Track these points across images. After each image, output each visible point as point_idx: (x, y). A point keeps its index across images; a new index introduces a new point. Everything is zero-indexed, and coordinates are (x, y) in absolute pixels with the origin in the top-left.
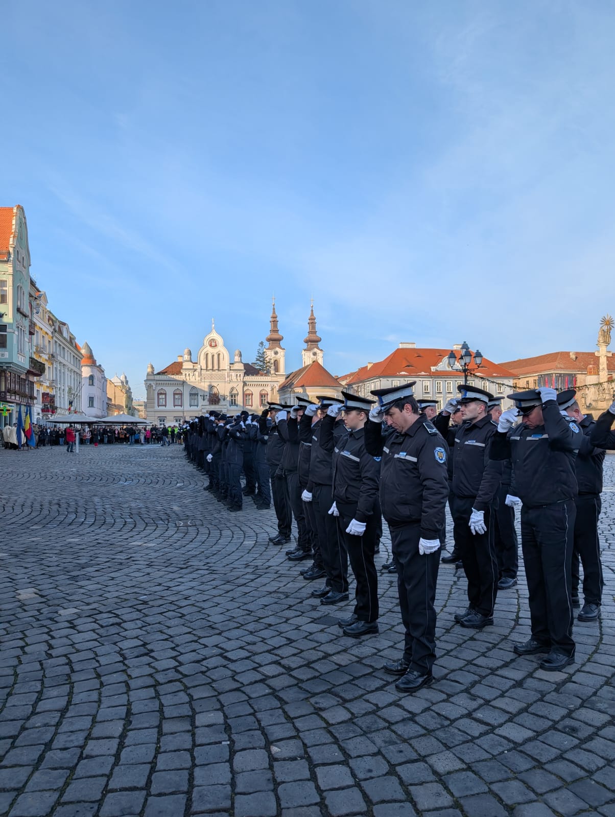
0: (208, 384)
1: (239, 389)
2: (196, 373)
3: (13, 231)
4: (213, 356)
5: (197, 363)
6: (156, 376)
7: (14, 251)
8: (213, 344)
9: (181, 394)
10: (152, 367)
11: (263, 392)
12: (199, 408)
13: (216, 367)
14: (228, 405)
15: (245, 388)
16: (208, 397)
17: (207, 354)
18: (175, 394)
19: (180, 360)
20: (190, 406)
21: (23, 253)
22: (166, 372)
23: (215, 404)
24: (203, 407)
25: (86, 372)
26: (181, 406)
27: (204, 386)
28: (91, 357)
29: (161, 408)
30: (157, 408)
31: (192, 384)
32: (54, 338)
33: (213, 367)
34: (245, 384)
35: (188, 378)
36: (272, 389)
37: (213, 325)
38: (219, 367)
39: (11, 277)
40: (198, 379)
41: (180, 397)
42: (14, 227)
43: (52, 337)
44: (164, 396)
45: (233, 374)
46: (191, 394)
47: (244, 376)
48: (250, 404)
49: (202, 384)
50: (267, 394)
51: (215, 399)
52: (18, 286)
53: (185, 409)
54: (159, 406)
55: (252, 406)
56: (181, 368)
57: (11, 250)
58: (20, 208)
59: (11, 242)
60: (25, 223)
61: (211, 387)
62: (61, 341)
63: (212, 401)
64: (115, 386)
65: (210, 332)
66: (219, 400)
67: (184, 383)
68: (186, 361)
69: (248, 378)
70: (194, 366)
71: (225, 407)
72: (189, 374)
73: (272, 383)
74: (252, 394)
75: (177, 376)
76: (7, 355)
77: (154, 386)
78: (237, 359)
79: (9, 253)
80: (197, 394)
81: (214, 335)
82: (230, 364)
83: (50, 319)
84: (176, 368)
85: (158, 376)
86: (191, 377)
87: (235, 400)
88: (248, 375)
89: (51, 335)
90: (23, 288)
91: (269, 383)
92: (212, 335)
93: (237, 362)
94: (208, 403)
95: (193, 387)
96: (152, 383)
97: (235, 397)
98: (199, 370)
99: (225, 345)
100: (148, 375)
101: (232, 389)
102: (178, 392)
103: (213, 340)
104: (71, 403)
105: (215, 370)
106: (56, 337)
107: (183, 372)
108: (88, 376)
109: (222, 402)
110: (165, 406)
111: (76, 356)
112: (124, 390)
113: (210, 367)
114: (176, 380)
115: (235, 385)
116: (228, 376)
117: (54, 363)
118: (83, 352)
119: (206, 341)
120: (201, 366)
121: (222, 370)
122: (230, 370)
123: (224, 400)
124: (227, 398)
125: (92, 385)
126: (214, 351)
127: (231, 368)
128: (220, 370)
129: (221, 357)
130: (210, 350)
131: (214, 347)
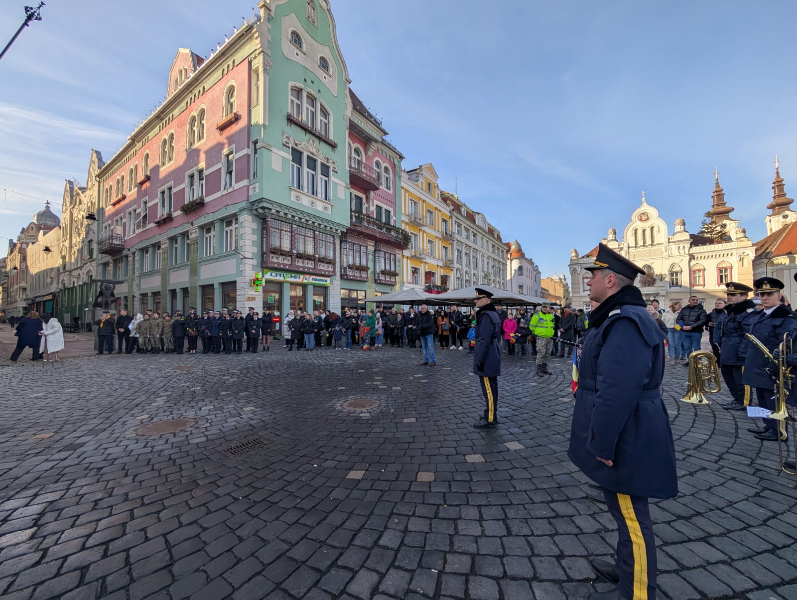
1: (683, 264)
4: (644, 231)
5: (624, 242)
6: (580, 260)
8: (644, 218)
10: (576, 251)
11: (724, 265)
13: (649, 242)
14: (667, 286)
15: (693, 262)
17: (636, 230)
22: (590, 256)
23: (649, 285)
25: (515, 264)
28: (519, 250)
30: (582, 293)
33: (644, 242)
34: (692, 257)
36: (741, 259)
37: (644, 198)
38: (652, 241)
45: (674, 247)
47: (691, 247)
48: (702, 283)
50: (731, 268)
54: (584, 291)
55: (704, 285)
63: (645, 283)
65: (640, 204)
66: (654, 280)
68: (611, 240)
69: (695, 250)
70: (619, 245)
71: (663, 288)
73: (741, 251)
74: (704, 270)
77: (579, 271)
78: (678, 228)
81: (645, 208)
82: (669, 235)
85: (583, 259)
87: (677, 279)
88: (697, 245)
91: (734, 252)
92: (642, 209)
93: (678, 232)
96: (576, 267)
97: (677, 275)
98: (627, 249)
99: (661, 216)
100: (572, 259)
101: (673, 265)
103: (644, 214)
105: (647, 246)
108: (517, 267)
109: (658, 283)
113: (640, 243)
115: (677, 260)
116: (666, 251)
117: (455, 243)
118: (513, 247)
119: (635, 216)
120: (628, 244)
121: (658, 244)
122: (669, 242)
123: (661, 280)
124: (665, 278)
125: (522, 275)
126: (646, 225)
127: (670, 241)
128: (655, 246)
129: (656, 230)
130: (640, 225)
131: (645, 220)
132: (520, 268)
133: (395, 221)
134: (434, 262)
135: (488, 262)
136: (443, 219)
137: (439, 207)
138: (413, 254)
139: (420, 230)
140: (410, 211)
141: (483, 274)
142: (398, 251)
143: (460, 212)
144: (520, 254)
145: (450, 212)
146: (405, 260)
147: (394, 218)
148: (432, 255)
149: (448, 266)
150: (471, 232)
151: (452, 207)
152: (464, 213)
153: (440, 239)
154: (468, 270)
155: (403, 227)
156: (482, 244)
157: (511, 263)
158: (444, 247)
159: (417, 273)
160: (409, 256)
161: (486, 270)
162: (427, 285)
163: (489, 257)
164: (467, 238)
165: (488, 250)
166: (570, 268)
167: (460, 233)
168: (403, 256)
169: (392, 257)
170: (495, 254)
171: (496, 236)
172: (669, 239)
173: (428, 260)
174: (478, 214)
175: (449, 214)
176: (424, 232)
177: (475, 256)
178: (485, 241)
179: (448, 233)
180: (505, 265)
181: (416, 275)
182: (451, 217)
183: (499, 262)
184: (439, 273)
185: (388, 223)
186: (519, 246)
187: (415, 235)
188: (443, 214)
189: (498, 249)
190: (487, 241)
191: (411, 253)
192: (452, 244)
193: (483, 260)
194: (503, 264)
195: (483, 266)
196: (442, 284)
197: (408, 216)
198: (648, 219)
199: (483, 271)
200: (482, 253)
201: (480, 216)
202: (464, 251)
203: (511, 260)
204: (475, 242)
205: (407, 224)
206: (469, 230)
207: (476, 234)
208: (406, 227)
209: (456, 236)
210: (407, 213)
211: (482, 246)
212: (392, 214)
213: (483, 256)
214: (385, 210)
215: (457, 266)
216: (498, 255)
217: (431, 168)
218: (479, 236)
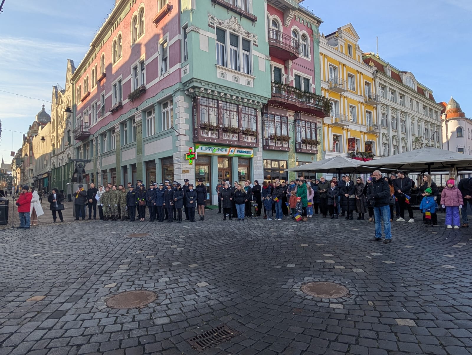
25: (453, 126)
108: (456, 128)
117: (379, 106)
118: (449, 107)
125: (461, 136)
132: (459, 130)
133: (314, 89)
134: (358, 129)
135: (419, 125)
136: (366, 82)
137: (361, 70)
138: (334, 122)
139: (341, 96)
140: (330, 77)
141: (414, 138)
142: (318, 120)
143: (384, 73)
144: (459, 113)
145: (373, 74)
146: (326, 128)
147: (314, 86)
148: (354, 122)
149: (372, 131)
150: (397, 94)
151: (375, 69)
152: (389, 73)
153: (363, 104)
154: (396, 134)
155: (323, 94)
156: (412, 105)
157: (446, 125)
158: (367, 112)
159: (339, 141)
160: (330, 123)
161: (416, 133)
162: (350, 152)
163: (420, 120)
164: (393, 100)
165: (418, 111)
167: (384, 96)
168: (324, 124)
169: (313, 125)
170: (427, 116)
171: (427, 96)
173: (351, 127)
174: (406, 73)
175: (372, 77)
176: (345, 97)
177: (404, 119)
178: (414, 102)
179: (372, 97)
180: (439, 127)
181: (337, 142)
182: (374, 80)
183: (432, 124)
184: (363, 140)
185: (307, 91)
186: (457, 105)
187: (336, 102)
188: (365, 77)
189: (431, 109)
190: (418, 102)
191: (332, 120)
192: (376, 108)
193: (413, 123)
194: (437, 126)
195: (413, 129)
196: (366, 150)
197: (328, 82)
199: (413, 135)
200: (411, 116)
201: (407, 75)
202: (390, 115)
203: (447, 121)
204: (403, 104)
205: (327, 90)
206: (395, 91)
207: (404, 95)
208: (325, 94)
209: (381, 100)
210: (327, 80)
211: (412, 108)
212: (311, 82)
213: (413, 118)
214: (304, 78)
215: (383, 131)
216: (431, 117)
217: (351, 29)
218: (407, 98)
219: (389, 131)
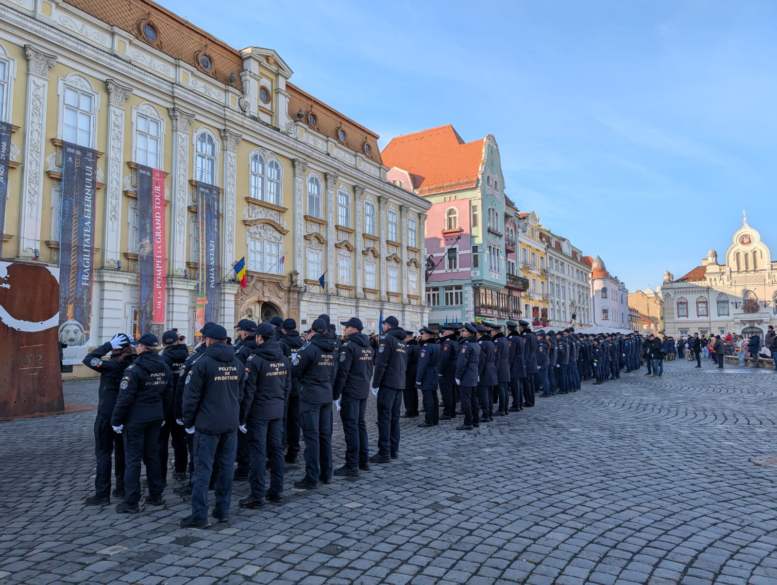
0: (742, 288)
2: (725, 277)
3: (483, 159)
4: (746, 255)
5: (725, 265)
6: (674, 284)
7: (482, 177)
8: (746, 241)
9: (706, 303)
10: (669, 274)
12: (731, 317)
13: (751, 267)
14: (772, 312)
16: (742, 304)
17: (738, 254)
18: (698, 303)
19: (704, 263)
20: (719, 315)
21: (495, 178)
22: (687, 279)
23: (753, 312)
24: (736, 316)
25: (598, 285)
26: (707, 316)
27: (737, 292)
28: (603, 269)
29: (682, 319)
30: (677, 319)
31: (720, 290)
32: (548, 254)
33: (747, 267)
35: (713, 283)
37: (745, 218)
38: (755, 266)
39: (480, 201)
40: (726, 283)
41: (705, 306)
42: (483, 155)
43: (546, 254)
44: (685, 306)
46: (718, 302)
49: (733, 288)
51: (751, 306)
52: (489, 209)
53: (712, 319)
54: (679, 317)
56: (705, 272)
57: (480, 176)
58: (491, 137)
59: (480, 170)
60: (497, 150)
61: (746, 292)
62: (557, 256)
63: (748, 309)
64: (648, 298)
65: (741, 226)
66: (758, 307)
67: (708, 289)
68: (711, 264)
70: (720, 269)
71: (768, 315)
72: (715, 279)
75: (700, 282)
76: (478, 273)
77: (673, 295)
79: (478, 180)
80: (727, 302)
81: (747, 230)
82: (772, 262)
83: (541, 236)
84: (699, 273)
85: (676, 284)
86: (718, 282)
89: (544, 251)
90: (496, 210)
92: (744, 230)
94: (742, 311)
95: (721, 294)
96: (670, 292)
98: (728, 273)
99: (763, 240)
100: (665, 283)
101: (776, 292)
102: (702, 300)
103: (746, 236)
104: (574, 317)
105: (750, 272)
106: (550, 253)
107: (708, 277)
108: (600, 288)
109: (762, 309)
110: (687, 316)
111: (580, 270)
112: (657, 302)
113: (743, 268)
114: (697, 287)
116: (769, 277)
117: (549, 278)
118: (595, 265)
119: (736, 238)
120: (730, 268)
121: (760, 270)
122: (772, 269)
123: (765, 307)
124: (769, 304)
125: (606, 297)
126: (748, 249)
127: (774, 267)
128: (758, 271)
129: (758, 255)
130: (742, 249)
131: (747, 244)
132: (604, 290)
135: (573, 290)
144: (604, 273)
166: (663, 293)
172: (772, 266)
177: (563, 285)
178: (570, 268)
186: (602, 264)
193: (569, 288)
198: (750, 242)
203: (593, 280)
209: (550, 270)
213: (569, 283)
217: (533, 214)
219: (560, 299)
